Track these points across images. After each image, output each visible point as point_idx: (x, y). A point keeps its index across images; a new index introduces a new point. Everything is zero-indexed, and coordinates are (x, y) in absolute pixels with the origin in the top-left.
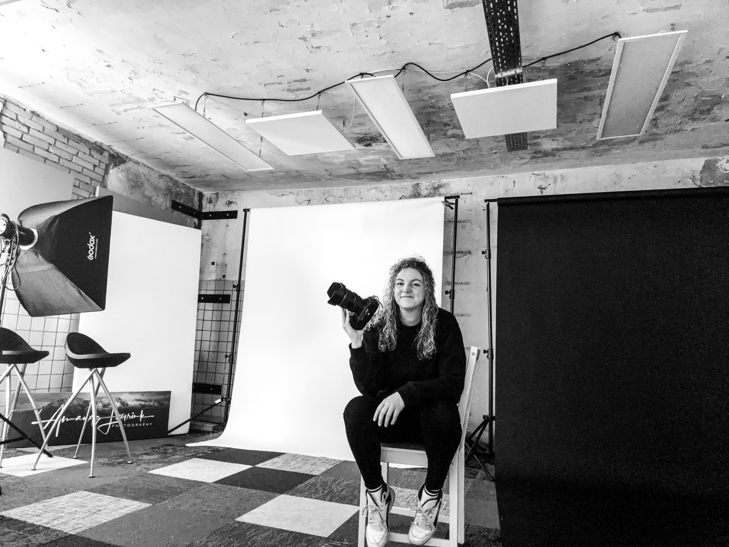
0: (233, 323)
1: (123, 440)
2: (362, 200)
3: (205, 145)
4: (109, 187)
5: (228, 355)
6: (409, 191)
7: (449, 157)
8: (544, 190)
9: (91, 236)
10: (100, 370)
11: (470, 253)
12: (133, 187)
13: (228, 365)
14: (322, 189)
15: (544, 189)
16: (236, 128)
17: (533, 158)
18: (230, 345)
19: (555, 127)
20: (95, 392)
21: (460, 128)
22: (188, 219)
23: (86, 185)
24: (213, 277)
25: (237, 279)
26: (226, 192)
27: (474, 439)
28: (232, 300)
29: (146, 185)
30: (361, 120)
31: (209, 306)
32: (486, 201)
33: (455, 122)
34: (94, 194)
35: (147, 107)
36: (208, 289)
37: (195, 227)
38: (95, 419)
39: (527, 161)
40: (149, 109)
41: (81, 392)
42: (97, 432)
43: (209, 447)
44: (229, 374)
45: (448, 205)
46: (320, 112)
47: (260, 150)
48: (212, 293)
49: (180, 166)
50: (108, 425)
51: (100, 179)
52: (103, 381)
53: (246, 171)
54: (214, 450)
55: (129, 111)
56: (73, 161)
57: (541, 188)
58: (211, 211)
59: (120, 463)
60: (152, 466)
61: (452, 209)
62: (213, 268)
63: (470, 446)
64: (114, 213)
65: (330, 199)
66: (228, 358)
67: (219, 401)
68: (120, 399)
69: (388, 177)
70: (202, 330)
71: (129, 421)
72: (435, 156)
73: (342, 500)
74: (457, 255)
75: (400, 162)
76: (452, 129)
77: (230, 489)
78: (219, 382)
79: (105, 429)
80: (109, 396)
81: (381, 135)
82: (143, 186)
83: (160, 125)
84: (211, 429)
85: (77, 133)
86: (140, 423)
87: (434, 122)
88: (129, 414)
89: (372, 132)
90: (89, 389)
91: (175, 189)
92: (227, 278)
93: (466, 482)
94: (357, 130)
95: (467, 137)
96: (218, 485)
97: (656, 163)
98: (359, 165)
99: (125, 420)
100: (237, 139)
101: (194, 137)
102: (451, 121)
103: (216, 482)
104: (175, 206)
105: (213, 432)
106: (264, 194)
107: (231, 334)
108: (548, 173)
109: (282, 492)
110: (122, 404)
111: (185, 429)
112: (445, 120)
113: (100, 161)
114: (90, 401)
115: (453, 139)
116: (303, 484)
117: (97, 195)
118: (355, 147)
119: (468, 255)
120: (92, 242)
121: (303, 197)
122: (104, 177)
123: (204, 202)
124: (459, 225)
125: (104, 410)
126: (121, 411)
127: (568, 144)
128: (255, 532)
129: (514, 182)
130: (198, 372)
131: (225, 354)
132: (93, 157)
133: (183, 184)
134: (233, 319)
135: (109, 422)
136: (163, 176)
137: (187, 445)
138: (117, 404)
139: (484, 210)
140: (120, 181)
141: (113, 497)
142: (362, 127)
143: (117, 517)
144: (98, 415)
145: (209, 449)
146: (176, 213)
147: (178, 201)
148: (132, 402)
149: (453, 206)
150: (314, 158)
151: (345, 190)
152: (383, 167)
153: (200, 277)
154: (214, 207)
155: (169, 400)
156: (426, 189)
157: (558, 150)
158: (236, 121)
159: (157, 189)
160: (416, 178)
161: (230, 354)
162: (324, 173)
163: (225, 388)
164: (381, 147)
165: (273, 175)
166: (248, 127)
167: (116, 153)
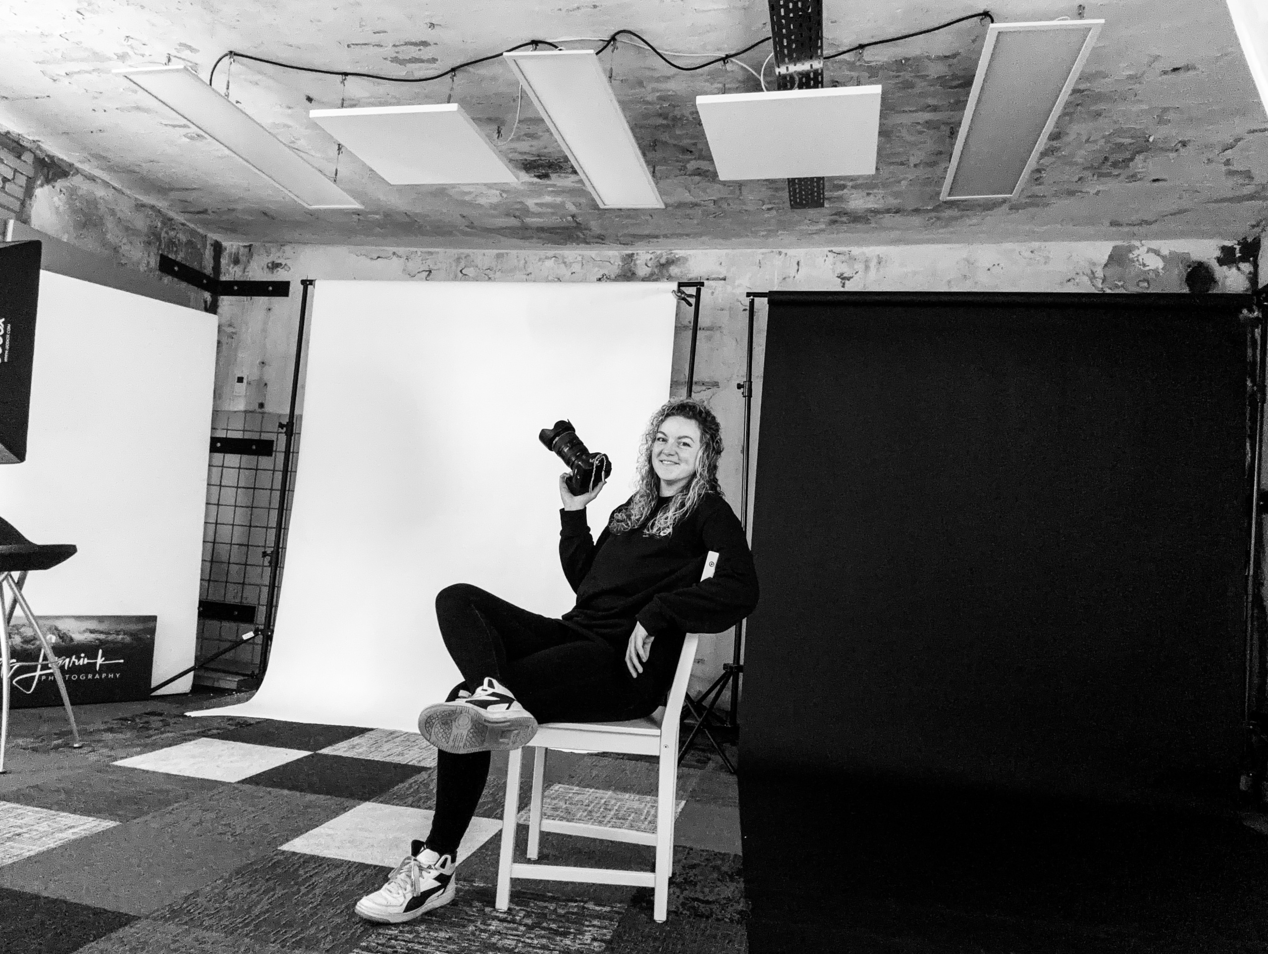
0: (278, 493)
1: (63, 705)
2: (529, 277)
3: (227, 152)
4: (35, 223)
5: (269, 551)
6: (614, 269)
7: (688, 211)
8: (847, 282)
10: (16, 575)
11: (716, 384)
12: (84, 225)
13: (268, 571)
14: (454, 252)
15: (849, 279)
16: (290, 123)
17: (834, 222)
18: (272, 533)
19: (873, 171)
20: (7, 617)
21: (710, 159)
22: (192, 292)
24: (240, 406)
25: (287, 411)
26: (269, 245)
27: (706, 703)
28: (276, 451)
29: (110, 223)
30: (533, 129)
31: (233, 459)
32: (749, 295)
33: (700, 146)
34: (4, 235)
35: (114, 71)
36: (229, 428)
37: (207, 310)
38: (6, 665)
39: (823, 226)
40: (117, 75)
42: (12, 689)
43: (231, 719)
44: (270, 586)
45: (682, 298)
46: (453, 107)
47: (337, 170)
48: (238, 435)
49: (178, 190)
51: (17, 206)
52: (21, 595)
53: (306, 206)
54: (239, 723)
55: (76, 76)
57: (843, 278)
58: (236, 279)
59: (56, 748)
60: (120, 752)
61: (690, 305)
62: (241, 388)
63: (700, 715)
64: (43, 274)
65: (469, 271)
66: (268, 558)
67: (250, 634)
68: (56, 629)
69: (578, 237)
70: (218, 505)
72: (663, 207)
74: (694, 388)
75: (601, 212)
76: (696, 159)
77: (270, 793)
78: (249, 601)
80: (35, 623)
81: (566, 160)
82: (103, 224)
83: (138, 108)
84: (234, 686)
87: (664, 143)
88: (74, 657)
89: (552, 151)
91: (167, 233)
92: (268, 409)
94: (525, 146)
95: (722, 177)
96: (246, 787)
97: (1035, 245)
98: (526, 211)
99: (66, 668)
100: (292, 145)
101: (206, 136)
102: (695, 144)
103: (243, 782)
104: (166, 265)
105: (238, 691)
106: (341, 253)
107: (274, 514)
108: (856, 251)
109: (365, 798)
110: (61, 637)
111: (184, 685)
112: (685, 143)
113: (15, 171)
115: (697, 178)
116: (406, 784)
117: (9, 238)
118: (518, 177)
119: (714, 389)
121: (415, 265)
122: (23, 204)
123: (224, 261)
124: (700, 334)
125: (26, 650)
126: (58, 651)
127: (893, 202)
128: (314, 869)
129: (798, 263)
130: (209, 581)
131: (263, 550)
133: (183, 224)
134: (278, 485)
135: (35, 671)
136: (143, 206)
137: (188, 714)
138: (51, 639)
139: (745, 310)
140: (57, 211)
141: (45, 808)
142: (533, 142)
143: (52, 846)
144: (12, 658)
145: (231, 722)
146: (167, 279)
147: (172, 256)
148: (80, 637)
149: (692, 301)
150: (440, 192)
151: (499, 256)
152: (570, 218)
153: (214, 405)
154: (244, 272)
155: (153, 631)
156: (646, 265)
157: (876, 212)
158: (290, 111)
159: (129, 230)
160: (627, 244)
161: (272, 549)
162: (461, 223)
163: (262, 611)
164: (568, 181)
165: (361, 217)
166: (314, 125)
167: (48, 156)
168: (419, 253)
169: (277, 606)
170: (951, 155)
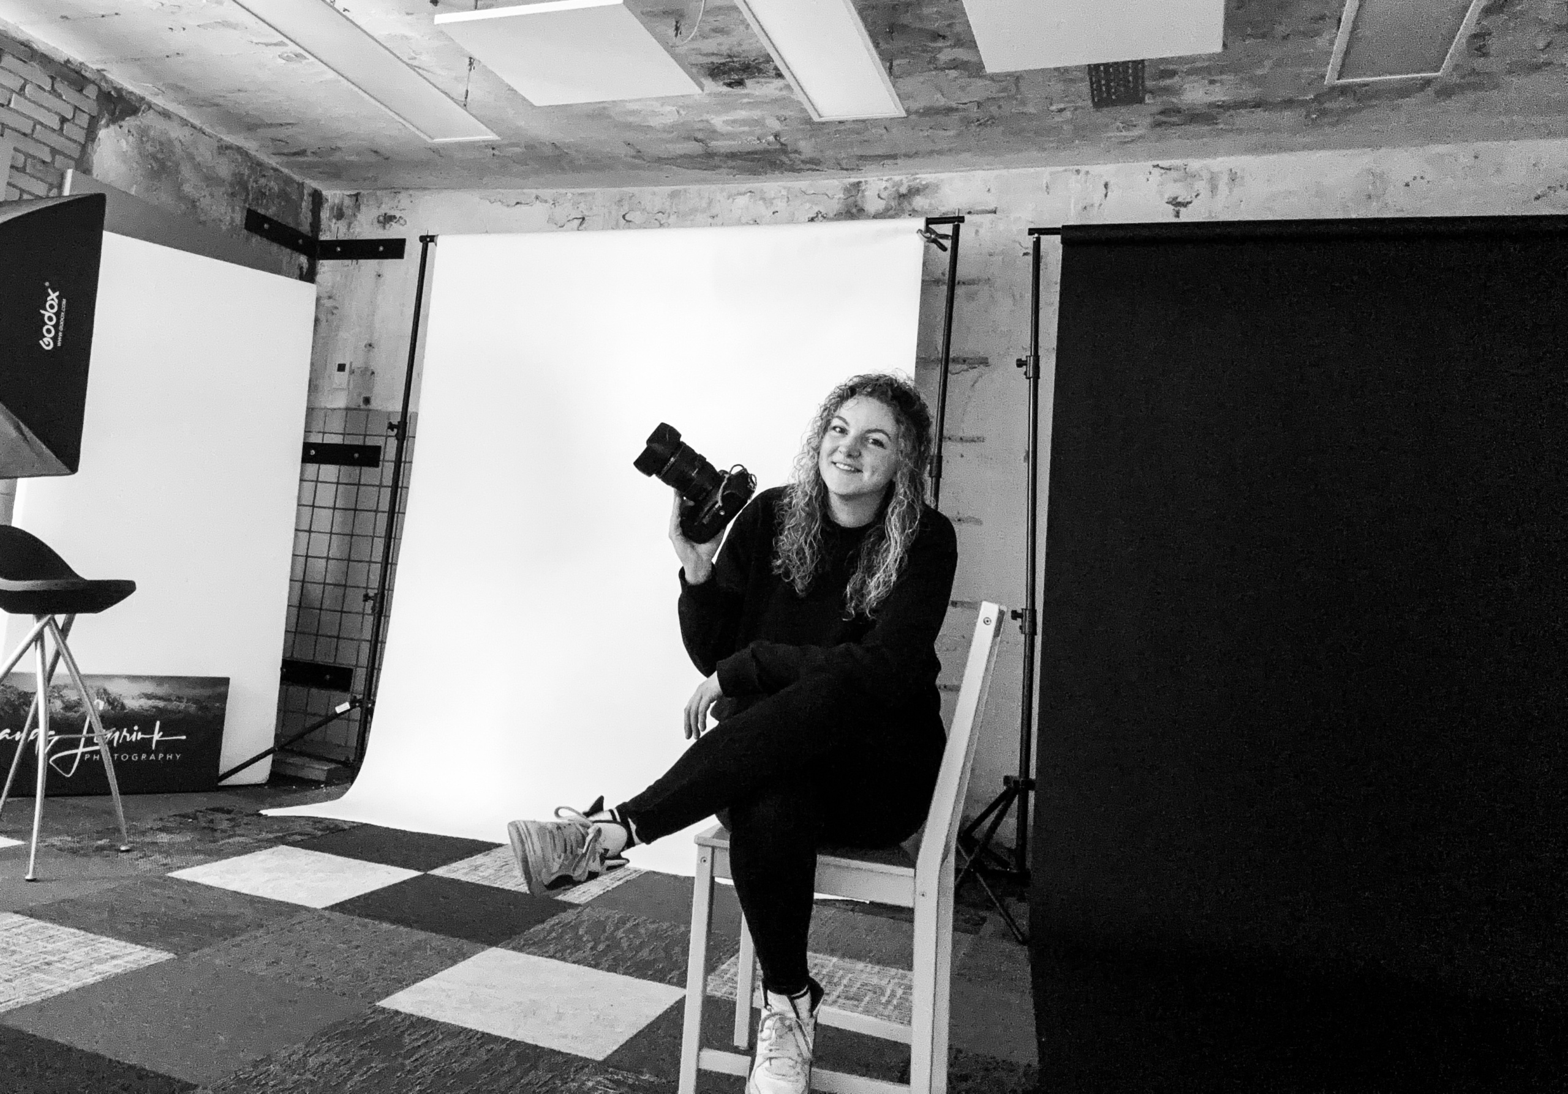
0: (385, 516)
1: (110, 793)
2: (714, 220)
3: (331, 75)
4: (97, 172)
5: (371, 593)
6: (835, 205)
7: (941, 119)
8: (1182, 210)
9: (50, 291)
10: (60, 619)
11: (984, 362)
12: (155, 174)
13: (369, 620)
14: (614, 192)
15: (1185, 205)
16: (409, 33)
17: (1159, 124)
18: (376, 569)
19: (1218, 48)
20: (47, 675)
21: (972, 45)
22: (285, 254)
23: (39, 167)
24: (340, 401)
25: (399, 407)
26: (379, 193)
27: (978, 834)
28: (384, 460)
29: (186, 171)
30: (721, 21)
31: (329, 471)
32: (1031, 232)
33: (958, 28)
34: (60, 186)
36: (326, 430)
37: (302, 278)
38: (43, 738)
39: (1143, 131)
41: (14, 670)
42: (49, 769)
43: (317, 821)
44: (371, 641)
45: (933, 239)
47: (467, 91)
48: (337, 440)
49: (271, 125)
50: (76, 754)
51: (74, 151)
52: (66, 647)
53: (429, 140)
54: (328, 828)
56: (12, 105)
57: (1177, 204)
58: (340, 238)
59: (100, 849)
60: (176, 860)
61: (944, 249)
62: (341, 378)
63: (969, 852)
64: (106, 235)
65: (635, 216)
66: (370, 603)
67: (346, 706)
68: (105, 691)
69: (783, 163)
70: (310, 531)
71: (125, 747)
72: (904, 114)
73: (641, 970)
74: (952, 367)
75: (815, 128)
76: (951, 46)
77: (365, 926)
78: (346, 658)
79: (68, 761)
80: (80, 684)
81: (768, 59)
82: (178, 172)
83: (226, 24)
84: (323, 778)
85: (21, 37)
86: (153, 752)
87: (904, 27)
88: (125, 730)
89: (748, 49)
90: (33, 665)
91: (256, 182)
92: (375, 404)
93: (955, 944)
94: (710, 45)
95: (990, 68)
96: (337, 915)
97: (1478, 146)
98: (713, 133)
99: (115, 745)
100: (410, 62)
101: (307, 55)
102: (949, 26)
103: (333, 908)
104: (255, 223)
105: (328, 783)
106: (471, 200)
107: (379, 544)
108: (1195, 164)
109: (493, 942)
110: (109, 704)
111: (260, 773)
112: (935, 25)
113: (76, 108)
114: (35, 693)
115: (953, 73)
116: (547, 925)
117: (66, 192)
118: (701, 86)
119: (981, 369)
120: (52, 307)
121: (565, 210)
122: (84, 147)
123: (325, 214)
124: (959, 291)
125: (68, 719)
126: (110, 720)
127: (1249, 93)
128: (423, 1035)
129: (1106, 186)
130: (296, 633)
131: (363, 592)
132: (60, 96)
133: (276, 170)
134: (385, 505)
135: (77, 747)
136: (227, 148)
137: (263, 812)
138: (98, 703)
139: (1025, 254)
140: (123, 157)
141: (83, 932)
142: (721, 39)
143: (91, 980)
144: (51, 729)
145: (318, 825)
146: (256, 239)
147: (261, 211)
148: (133, 703)
149: (947, 243)
150: (598, 114)
151: (673, 195)
152: (771, 138)
153: (309, 401)
154: (349, 228)
155: (223, 698)
156: (879, 197)
157: (1224, 107)
158: (409, 17)
159: (211, 179)
160: (852, 169)
161: (376, 591)
162: (622, 151)
163: (360, 675)
164: (768, 89)
165: (496, 152)
166: (441, 32)
167: (115, 88)
168: (570, 195)
169: (379, 669)
170: (1340, 20)
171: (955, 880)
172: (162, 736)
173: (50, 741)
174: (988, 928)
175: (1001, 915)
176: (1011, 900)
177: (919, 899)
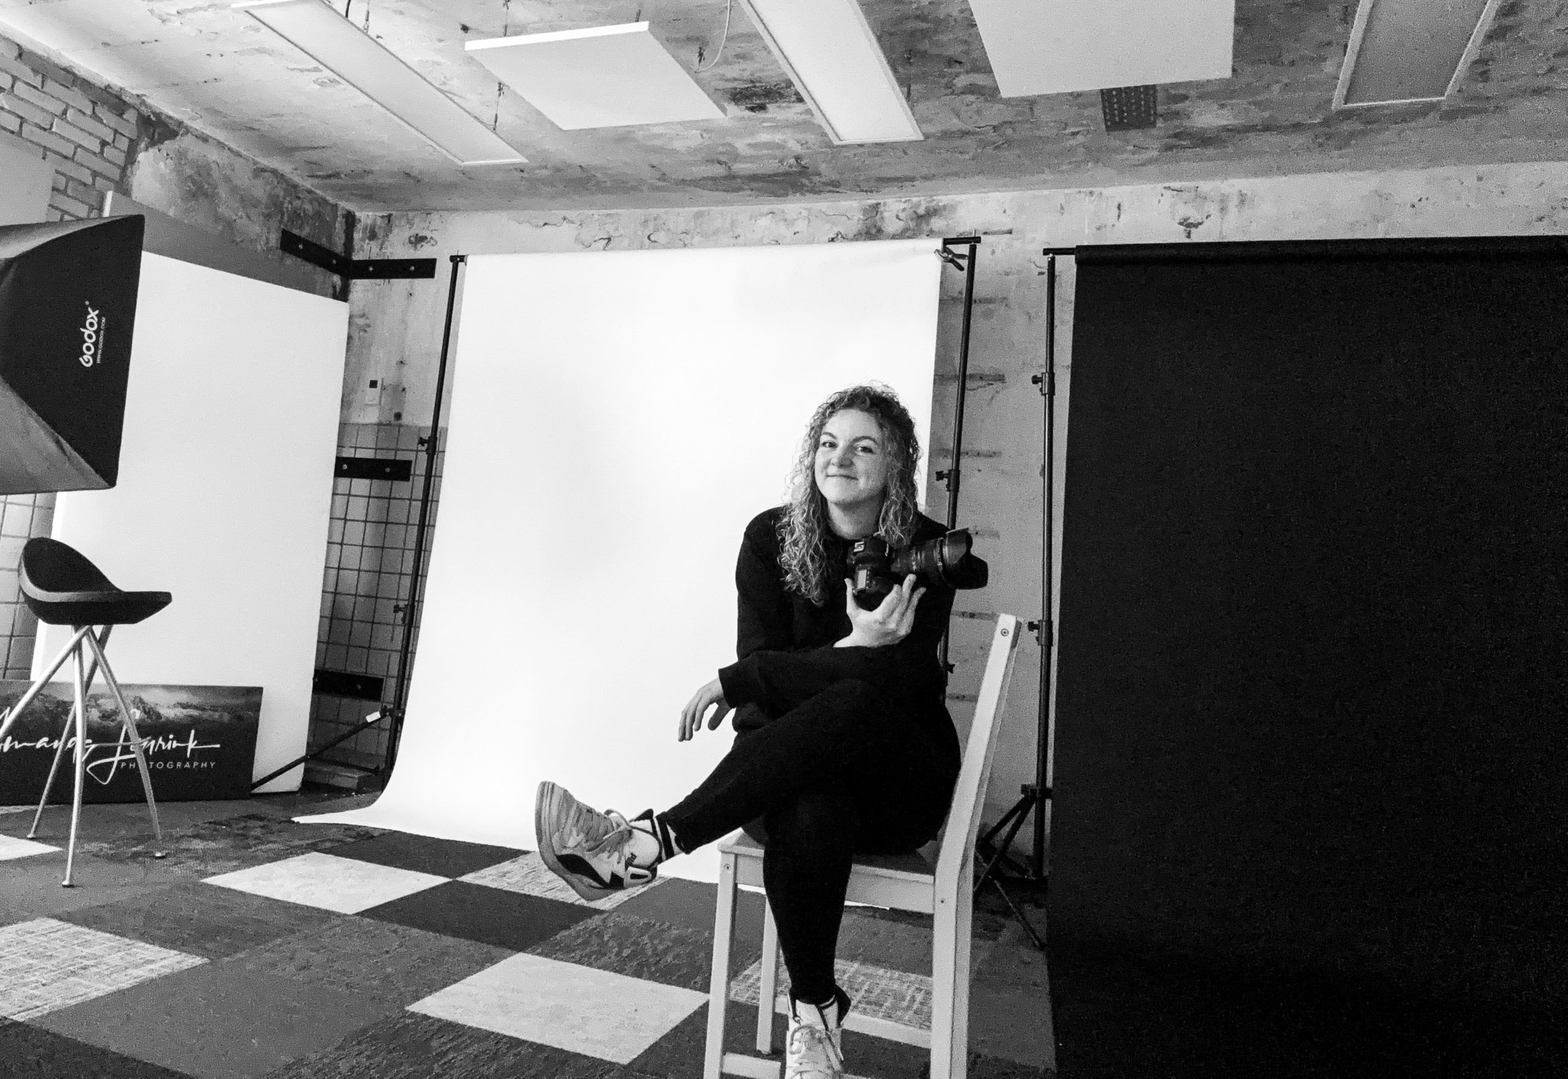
0: (416, 529)
1: (146, 801)
2: (736, 240)
3: (365, 100)
4: (137, 194)
5: (402, 604)
6: (855, 222)
7: (958, 143)
8: (1193, 230)
9: (90, 310)
10: (98, 629)
11: (1001, 378)
12: (194, 196)
13: (400, 632)
14: (639, 213)
15: (1196, 225)
16: (438, 58)
17: (1169, 148)
18: (407, 582)
19: (1228, 74)
20: (84, 684)
21: (989, 71)
22: (319, 274)
23: (81, 188)
24: (372, 416)
25: (429, 423)
26: (411, 214)
27: (996, 841)
28: (414, 475)
29: (223, 192)
30: (744, 47)
31: (361, 485)
32: (1046, 252)
33: (975, 54)
34: (101, 209)
35: (234, 6)
36: (359, 445)
37: (335, 297)
38: (80, 747)
39: (1155, 153)
40: (237, 11)
41: (52, 679)
42: (86, 778)
43: (348, 828)
44: (401, 652)
45: (951, 259)
46: (643, 26)
47: (496, 116)
48: (369, 454)
49: (305, 148)
50: (112, 763)
51: (116, 174)
52: (103, 657)
53: (460, 163)
54: (359, 834)
55: (189, 15)
56: (54, 130)
57: (1188, 225)
58: (372, 258)
59: (135, 856)
60: (210, 867)
61: (961, 268)
62: (373, 394)
63: (987, 859)
64: (145, 256)
65: (660, 237)
66: (401, 614)
67: (376, 715)
68: (141, 701)
69: (803, 185)
70: (341, 544)
71: (161, 755)
72: (922, 138)
73: (667, 975)
74: (969, 384)
75: (835, 151)
76: (967, 72)
77: (395, 932)
78: (375, 671)
79: (103, 770)
80: (117, 693)
81: (789, 84)
82: (215, 194)
83: (261, 51)
84: (353, 784)
85: (64, 63)
86: (188, 760)
87: (924, 54)
88: (161, 739)
89: (769, 76)
90: (71, 674)
91: (290, 203)
92: (406, 420)
93: (974, 948)
94: (732, 71)
95: (1005, 93)
96: (367, 920)
97: (1482, 168)
98: (736, 157)
99: (151, 753)
100: (442, 87)
101: (341, 80)
102: (967, 53)
103: (363, 913)
104: (289, 243)
105: (359, 791)
106: (501, 221)
107: (410, 556)
108: (1206, 186)
109: (520, 945)
110: (145, 712)
111: (292, 781)
112: (954, 51)
113: (116, 132)
114: (73, 702)
115: (971, 98)
116: (572, 932)
117: (106, 213)
118: (724, 110)
119: (997, 385)
120: (92, 324)
121: (591, 231)
122: (124, 170)
123: (357, 236)
124: (976, 309)
125: (104, 727)
126: (143, 730)
127: (1258, 116)
128: (451, 1040)
129: (1119, 207)
130: (328, 643)
131: (394, 603)
132: (101, 121)
133: (310, 192)
134: (415, 519)
135: (114, 755)
136: (263, 170)
137: (296, 819)
138: (134, 713)
139: (1041, 273)
140: (162, 179)
141: (118, 937)
142: (743, 65)
143: (125, 985)
144: (88, 738)
145: (348, 832)
146: (290, 260)
147: (296, 231)
148: (169, 712)
149: (964, 263)
150: (623, 137)
151: (698, 215)
152: (792, 161)
153: (341, 416)
154: (381, 248)
155: (257, 707)
156: (897, 217)
157: (1232, 130)
158: (441, 44)
159: (247, 201)
160: (872, 192)
161: (406, 603)
162: (647, 174)
163: (391, 686)
164: (790, 112)
165: (525, 175)
166: (470, 60)
167: (154, 114)
168: (596, 217)
169: (409, 679)
170: (1346, 46)
171: (974, 887)
172: (196, 745)
173: (88, 749)
174: (1006, 935)
175: (1018, 921)
176: (1028, 908)
177: (938, 904)
